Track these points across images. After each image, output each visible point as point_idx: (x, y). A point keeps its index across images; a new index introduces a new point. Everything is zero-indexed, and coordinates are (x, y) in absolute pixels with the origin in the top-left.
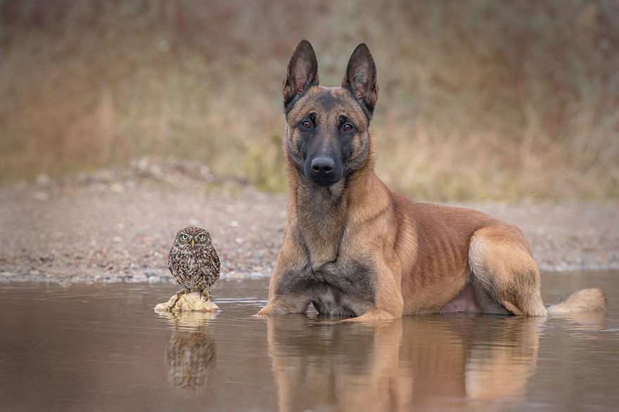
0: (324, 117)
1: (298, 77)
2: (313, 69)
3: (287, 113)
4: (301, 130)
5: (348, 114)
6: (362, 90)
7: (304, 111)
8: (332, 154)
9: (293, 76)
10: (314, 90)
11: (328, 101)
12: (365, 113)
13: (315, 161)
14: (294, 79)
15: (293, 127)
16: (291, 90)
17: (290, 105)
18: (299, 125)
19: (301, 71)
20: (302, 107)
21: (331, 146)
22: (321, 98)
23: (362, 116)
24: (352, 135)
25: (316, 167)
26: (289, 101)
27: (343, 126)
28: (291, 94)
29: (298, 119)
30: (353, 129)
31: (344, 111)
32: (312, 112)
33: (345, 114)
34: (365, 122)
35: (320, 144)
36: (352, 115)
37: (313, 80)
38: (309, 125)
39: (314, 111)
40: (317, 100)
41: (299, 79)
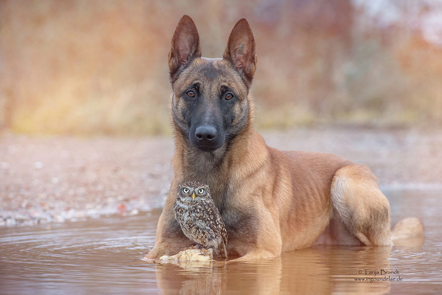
0: (207, 87)
1: (181, 48)
2: (195, 41)
3: (173, 82)
4: (186, 100)
5: (229, 84)
6: (243, 60)
7: (188, 82)
8: (215, 124)
9: (176, 48)
10: (197, 62)
11: (210, 72)
12: (244, 82)
13: (199, 130)
14: (178, 51)
15: (179, 96)
16: (176, 62)
17: (175, 76)
18: (184, 95)
19: (185, 43)
20: (186, 78)
21: (213, 115)
22: (204, 69)
23: (241, 86)
24: (233, 103)
25: (200, 136)
26: (175, 72)
27: (225, 95)
28: (176, 65)
29: (183, 89)
30: (234, 98)
31: (225, 81)
32: (196, 82)
33: (226, 84)
34: (244, 91)
35: (204, 113)
36: (233, 85)
37: (196, 51)
38: (193, 94)
39: (198, 81)
40: (201, 71)
41: (182, 50)
